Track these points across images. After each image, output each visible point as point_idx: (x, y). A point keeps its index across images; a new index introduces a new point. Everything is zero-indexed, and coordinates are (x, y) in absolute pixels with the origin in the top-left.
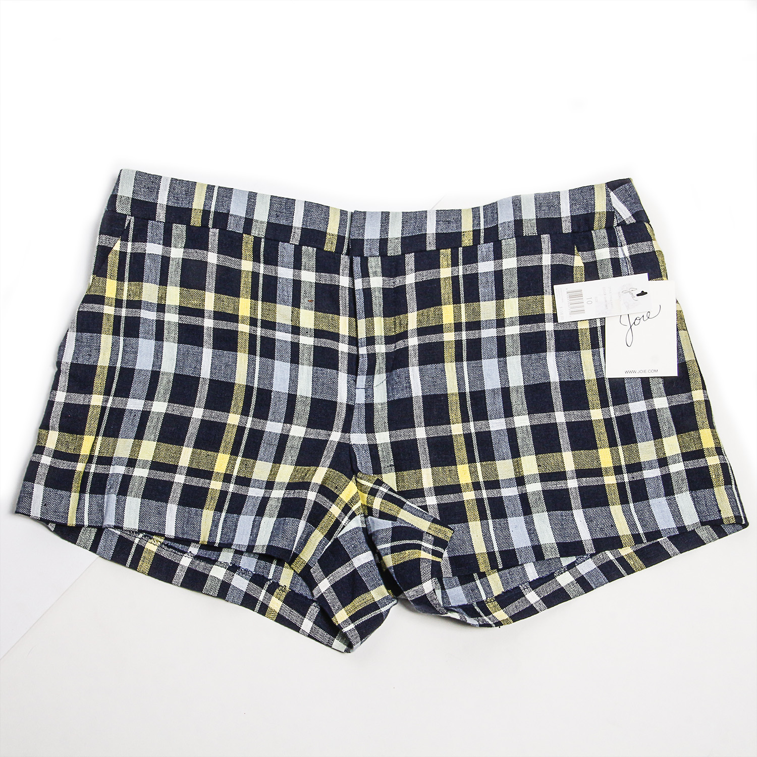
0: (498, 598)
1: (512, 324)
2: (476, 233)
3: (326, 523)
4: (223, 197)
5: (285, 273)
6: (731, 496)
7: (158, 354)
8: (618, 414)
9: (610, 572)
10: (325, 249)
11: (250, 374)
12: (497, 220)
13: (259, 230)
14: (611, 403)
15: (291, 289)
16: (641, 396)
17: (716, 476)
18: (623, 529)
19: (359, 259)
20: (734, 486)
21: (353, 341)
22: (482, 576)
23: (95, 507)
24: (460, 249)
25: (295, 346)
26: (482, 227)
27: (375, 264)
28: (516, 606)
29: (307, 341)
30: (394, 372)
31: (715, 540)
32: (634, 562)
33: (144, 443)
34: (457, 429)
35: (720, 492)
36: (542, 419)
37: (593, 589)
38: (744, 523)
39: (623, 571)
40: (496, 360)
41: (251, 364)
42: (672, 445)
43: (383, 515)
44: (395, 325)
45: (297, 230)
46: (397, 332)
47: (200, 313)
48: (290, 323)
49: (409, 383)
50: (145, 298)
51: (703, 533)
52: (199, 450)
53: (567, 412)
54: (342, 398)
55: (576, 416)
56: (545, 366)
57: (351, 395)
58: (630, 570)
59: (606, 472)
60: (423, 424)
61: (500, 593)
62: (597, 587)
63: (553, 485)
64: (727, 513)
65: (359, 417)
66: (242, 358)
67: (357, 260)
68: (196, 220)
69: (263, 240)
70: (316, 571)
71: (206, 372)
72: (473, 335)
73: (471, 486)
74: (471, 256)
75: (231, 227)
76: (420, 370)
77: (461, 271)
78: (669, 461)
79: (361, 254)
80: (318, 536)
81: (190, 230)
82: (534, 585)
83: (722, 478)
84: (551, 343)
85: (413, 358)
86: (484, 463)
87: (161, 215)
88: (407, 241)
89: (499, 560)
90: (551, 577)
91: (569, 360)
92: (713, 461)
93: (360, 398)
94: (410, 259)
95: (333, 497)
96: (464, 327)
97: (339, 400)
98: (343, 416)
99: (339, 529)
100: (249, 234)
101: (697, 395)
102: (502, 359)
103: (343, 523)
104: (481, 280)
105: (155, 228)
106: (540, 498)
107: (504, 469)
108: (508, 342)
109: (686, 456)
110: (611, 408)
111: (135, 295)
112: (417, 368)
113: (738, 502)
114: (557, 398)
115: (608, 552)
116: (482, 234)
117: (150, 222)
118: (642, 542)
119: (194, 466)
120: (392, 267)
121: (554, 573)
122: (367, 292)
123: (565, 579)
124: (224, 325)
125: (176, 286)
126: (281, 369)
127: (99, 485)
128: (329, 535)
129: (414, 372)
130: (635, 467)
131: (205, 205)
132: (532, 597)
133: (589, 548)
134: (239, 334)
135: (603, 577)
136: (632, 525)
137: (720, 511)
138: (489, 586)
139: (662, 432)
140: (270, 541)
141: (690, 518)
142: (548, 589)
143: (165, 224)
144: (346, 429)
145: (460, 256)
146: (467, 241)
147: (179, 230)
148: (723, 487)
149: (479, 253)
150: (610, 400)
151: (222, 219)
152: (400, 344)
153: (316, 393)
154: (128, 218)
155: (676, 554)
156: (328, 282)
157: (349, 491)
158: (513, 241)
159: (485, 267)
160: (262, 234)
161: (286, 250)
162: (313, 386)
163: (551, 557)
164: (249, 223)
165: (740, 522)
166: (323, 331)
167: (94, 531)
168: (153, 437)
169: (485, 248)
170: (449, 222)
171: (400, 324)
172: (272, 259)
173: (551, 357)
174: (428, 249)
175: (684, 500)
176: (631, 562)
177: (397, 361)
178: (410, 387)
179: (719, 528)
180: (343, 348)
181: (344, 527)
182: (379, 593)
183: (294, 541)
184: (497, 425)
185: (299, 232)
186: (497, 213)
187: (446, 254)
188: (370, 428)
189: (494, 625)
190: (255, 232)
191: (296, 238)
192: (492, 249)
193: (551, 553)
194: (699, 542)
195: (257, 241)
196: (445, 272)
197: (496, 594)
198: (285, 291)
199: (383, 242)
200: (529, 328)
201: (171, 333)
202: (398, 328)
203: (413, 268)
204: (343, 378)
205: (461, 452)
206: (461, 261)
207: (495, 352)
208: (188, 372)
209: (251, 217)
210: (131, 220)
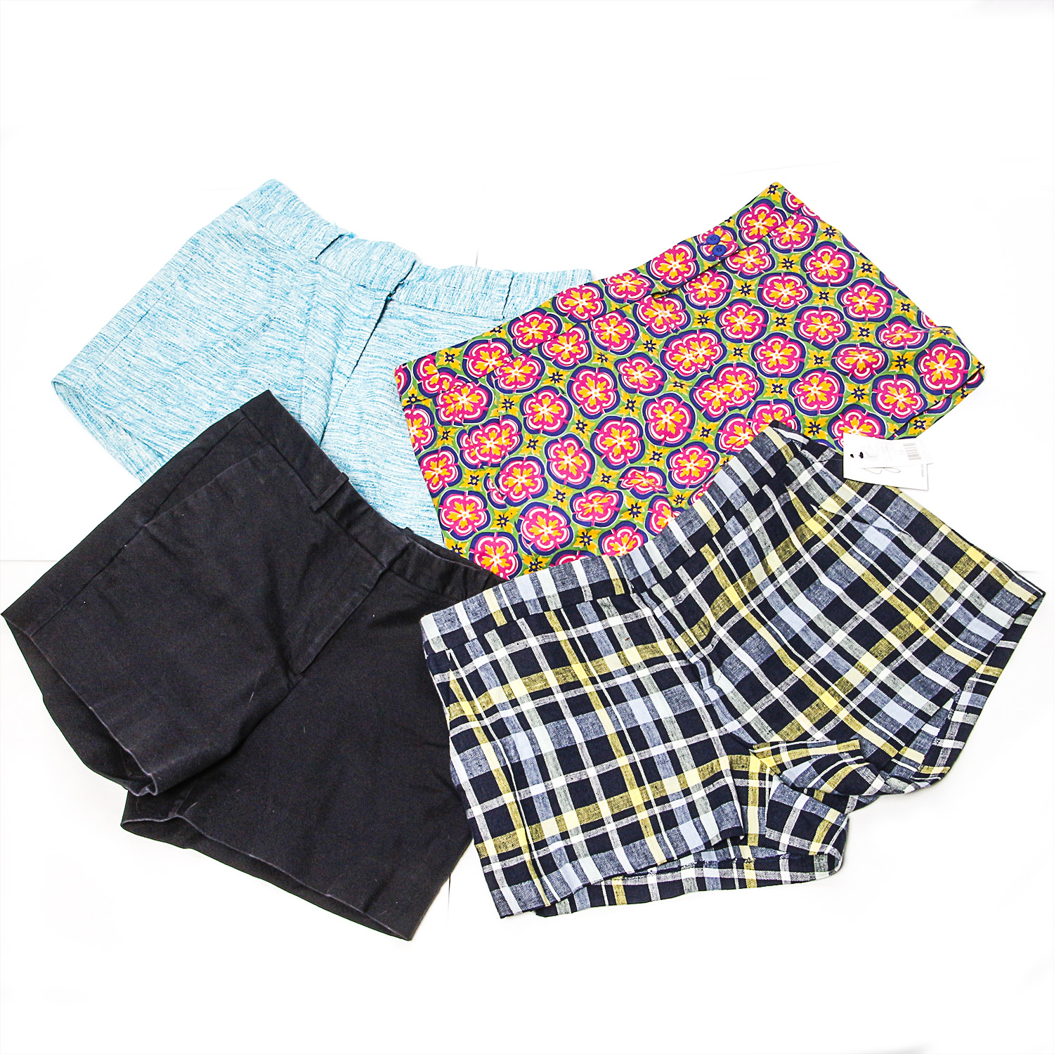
0: (924, 763)
1: (781, 573)
2: (717, 516)
3: (753, 796)
4: (510, 590)
5: (595, 628)
6: (1019, 583)
7: (533, 741)
8: (901, 583)
9: (984, 690)
10: (617, 594)
11: (615, 722)
12: (725, 495)
13: (555, 603)
14: (890, 579)
15: (607, 638)
16: (907, 558)
17: (1000, 577)
18: (966, 659)
19: (646, 593)
20: (1016, 575)
21: (680, 656)
22: (898, 757)
23: (558, 883)
24: (714, 539)
25: (637, 682)
26: (718, 509)
27: (659, 591)
28: (943, 758)
29: (644, 674)
30: (724, 664)
31: (1030, 619)
32: (993, 671)
33: (565, 815)
34: (800, 673)
35: (1011, 586)
36: (852, 624)
37: (982, 710)
38: (1042, 594)
39: (991, 683)
40: (787, 607)
41: (611, 713)
42: (953, 578)
43: (796, 762)
44: (701, 629)
45: (586, 589)
46: (707, 634)
47: (548, 692)
48: (622, 667)
49: (742, 663)
50: (496, 702)
51: (1019, 621)
52: (612, 798)
53: (865, 608)
54: (699, 704)
55: (873, 605)
56: (825, 588)
57: (705, 698)
58: (995, 679)
59: (922, 629)
60: (774, 686)
61: (923, 758)
62: (983, 706)
63: (895, 664)
64: (1027, 596)
65: (720, 710)
66: (601, 712)
67: (645, 594)
68: (501, 620)
69: (562, 610)
70: (772, 835)
71: (579, 739)
72: (759, 599)
73: (840, 706)
74: (724, 537)
75: (532, 611)
76: (744, 649)
77: (723, 554)
78: (960, 591)
79: (645, 589)
80: (753, 811)
81: (501, 631)
82: (942, 735)
83: (1004, 575)
84: (816, 569)
85: (732, 644)
86: (837, 683)
87: (471, 634)
88: (671, 559)
89: (899, 741)
90: (948, 723)
91: (837, 571)
92: (990, 568)
93: (713, 695)
94: (682, 572)
95: (745, 775)
96: (749, 599)
97: (697, 706)
98: (708, 716)
99: (767, 793)
100: (548, 610)
101: (944, 530)
102: (791, 604)
103: (767, 787)
104: (743, 551)
105: (473, 646)
106: (894, 679)
107: (853, 677)
108: (786, 588)
109: (969, 579)
110: (893, 582)
111: (487, 703)
112: (740, 649)
113: (1028, 583)
114: (850, 603)
115: (971, 679)
116: (722, 515)
117: (466, 645)
118: (986, 658)
119: (616, 811)
120: (673, 586)
121: (947, 719)
122: (668, 615)
123: (958, 717)
124: (572, 693)
125: (516, 678)
126: (637, 705)
127: (549, 865)
128: (762, 803)
129: (739, 652)
130: (940, 612)
131: (500, 605)
132: (948, 744)
133: (953, 688)
134: (589, 695)
135: (982, 697)
136: (970, 653)
137: (1020, 599)
138: (910, 760)
139: (941, 574)
140: (719, 829)
141: (1004, 620)
142: (953, 731)
143: (478, 639)
144: (718, 724)
145: (718, 544)
146: (715, 528)
147: (492, 637)
148: (1010, 580)
149: (729, 530)
150: (888, 577)
151: (521, 608)
152: (715, 641)
153: (676, 711)
154: (447, 652)
155: (1016, 646)
156: (635, 619)
157: (754, 765)
158: (749, 505)
159: (740, 539)
160: (559, 605)
161: (585, 609)
162: (670, 706)
163: (934, 712)
164: (543, 601)
165: (1040, 595)
166: (651, 659)
167: (567, 900)
168: (569, 807)
169: (732, 524)
170: (690, 522)
171: (705, 626)
172: (578, 622)
173: (823, 579)
174: (690, 555)
175: (989, 610)
176: (990, 673)
177: (721, 653)
178: (745, 666)
179: (1029, 610)
180: (675, 665)
181: (770, 789)
182: (832, 815)
183: (738, 818)
184: (824, 651)
185: (588, 589)
186: (720, 490)
187: (706, 550)
188: (736, 714)
189: (939, 778)
190: (552, 607)
191: (588, 595)
192: (736, 522)
193: (932, 709)
194: (1022, 629)
195: (557, 612)
196: (714, 563)
197: (921, 762)
198: (603, 643)
199: (654, 570)
200: (794, 569)
201: (534, 719)
202: (705, 630)
203: (689, 578)
204: (689, 688)
205: (815, 687)
206: (719, 547)
207: (782, 602)
208: (565, 744)
209: (542, 596)
210: (450, 652)
